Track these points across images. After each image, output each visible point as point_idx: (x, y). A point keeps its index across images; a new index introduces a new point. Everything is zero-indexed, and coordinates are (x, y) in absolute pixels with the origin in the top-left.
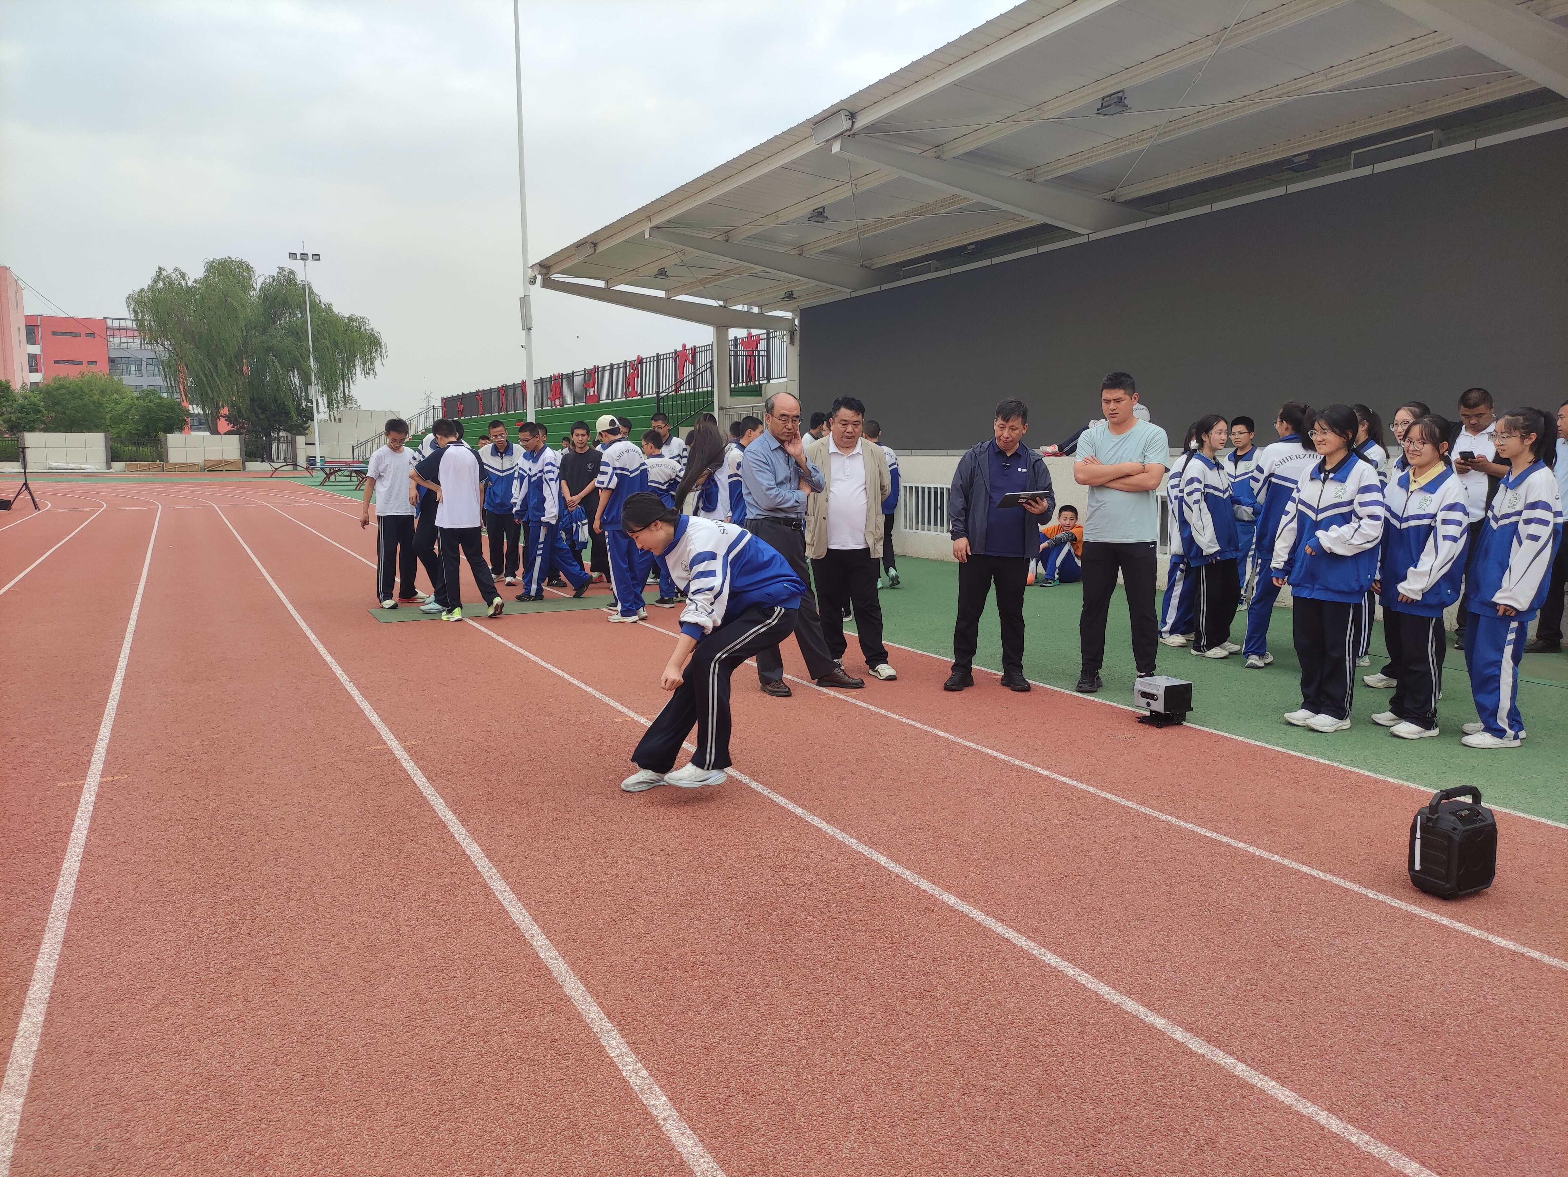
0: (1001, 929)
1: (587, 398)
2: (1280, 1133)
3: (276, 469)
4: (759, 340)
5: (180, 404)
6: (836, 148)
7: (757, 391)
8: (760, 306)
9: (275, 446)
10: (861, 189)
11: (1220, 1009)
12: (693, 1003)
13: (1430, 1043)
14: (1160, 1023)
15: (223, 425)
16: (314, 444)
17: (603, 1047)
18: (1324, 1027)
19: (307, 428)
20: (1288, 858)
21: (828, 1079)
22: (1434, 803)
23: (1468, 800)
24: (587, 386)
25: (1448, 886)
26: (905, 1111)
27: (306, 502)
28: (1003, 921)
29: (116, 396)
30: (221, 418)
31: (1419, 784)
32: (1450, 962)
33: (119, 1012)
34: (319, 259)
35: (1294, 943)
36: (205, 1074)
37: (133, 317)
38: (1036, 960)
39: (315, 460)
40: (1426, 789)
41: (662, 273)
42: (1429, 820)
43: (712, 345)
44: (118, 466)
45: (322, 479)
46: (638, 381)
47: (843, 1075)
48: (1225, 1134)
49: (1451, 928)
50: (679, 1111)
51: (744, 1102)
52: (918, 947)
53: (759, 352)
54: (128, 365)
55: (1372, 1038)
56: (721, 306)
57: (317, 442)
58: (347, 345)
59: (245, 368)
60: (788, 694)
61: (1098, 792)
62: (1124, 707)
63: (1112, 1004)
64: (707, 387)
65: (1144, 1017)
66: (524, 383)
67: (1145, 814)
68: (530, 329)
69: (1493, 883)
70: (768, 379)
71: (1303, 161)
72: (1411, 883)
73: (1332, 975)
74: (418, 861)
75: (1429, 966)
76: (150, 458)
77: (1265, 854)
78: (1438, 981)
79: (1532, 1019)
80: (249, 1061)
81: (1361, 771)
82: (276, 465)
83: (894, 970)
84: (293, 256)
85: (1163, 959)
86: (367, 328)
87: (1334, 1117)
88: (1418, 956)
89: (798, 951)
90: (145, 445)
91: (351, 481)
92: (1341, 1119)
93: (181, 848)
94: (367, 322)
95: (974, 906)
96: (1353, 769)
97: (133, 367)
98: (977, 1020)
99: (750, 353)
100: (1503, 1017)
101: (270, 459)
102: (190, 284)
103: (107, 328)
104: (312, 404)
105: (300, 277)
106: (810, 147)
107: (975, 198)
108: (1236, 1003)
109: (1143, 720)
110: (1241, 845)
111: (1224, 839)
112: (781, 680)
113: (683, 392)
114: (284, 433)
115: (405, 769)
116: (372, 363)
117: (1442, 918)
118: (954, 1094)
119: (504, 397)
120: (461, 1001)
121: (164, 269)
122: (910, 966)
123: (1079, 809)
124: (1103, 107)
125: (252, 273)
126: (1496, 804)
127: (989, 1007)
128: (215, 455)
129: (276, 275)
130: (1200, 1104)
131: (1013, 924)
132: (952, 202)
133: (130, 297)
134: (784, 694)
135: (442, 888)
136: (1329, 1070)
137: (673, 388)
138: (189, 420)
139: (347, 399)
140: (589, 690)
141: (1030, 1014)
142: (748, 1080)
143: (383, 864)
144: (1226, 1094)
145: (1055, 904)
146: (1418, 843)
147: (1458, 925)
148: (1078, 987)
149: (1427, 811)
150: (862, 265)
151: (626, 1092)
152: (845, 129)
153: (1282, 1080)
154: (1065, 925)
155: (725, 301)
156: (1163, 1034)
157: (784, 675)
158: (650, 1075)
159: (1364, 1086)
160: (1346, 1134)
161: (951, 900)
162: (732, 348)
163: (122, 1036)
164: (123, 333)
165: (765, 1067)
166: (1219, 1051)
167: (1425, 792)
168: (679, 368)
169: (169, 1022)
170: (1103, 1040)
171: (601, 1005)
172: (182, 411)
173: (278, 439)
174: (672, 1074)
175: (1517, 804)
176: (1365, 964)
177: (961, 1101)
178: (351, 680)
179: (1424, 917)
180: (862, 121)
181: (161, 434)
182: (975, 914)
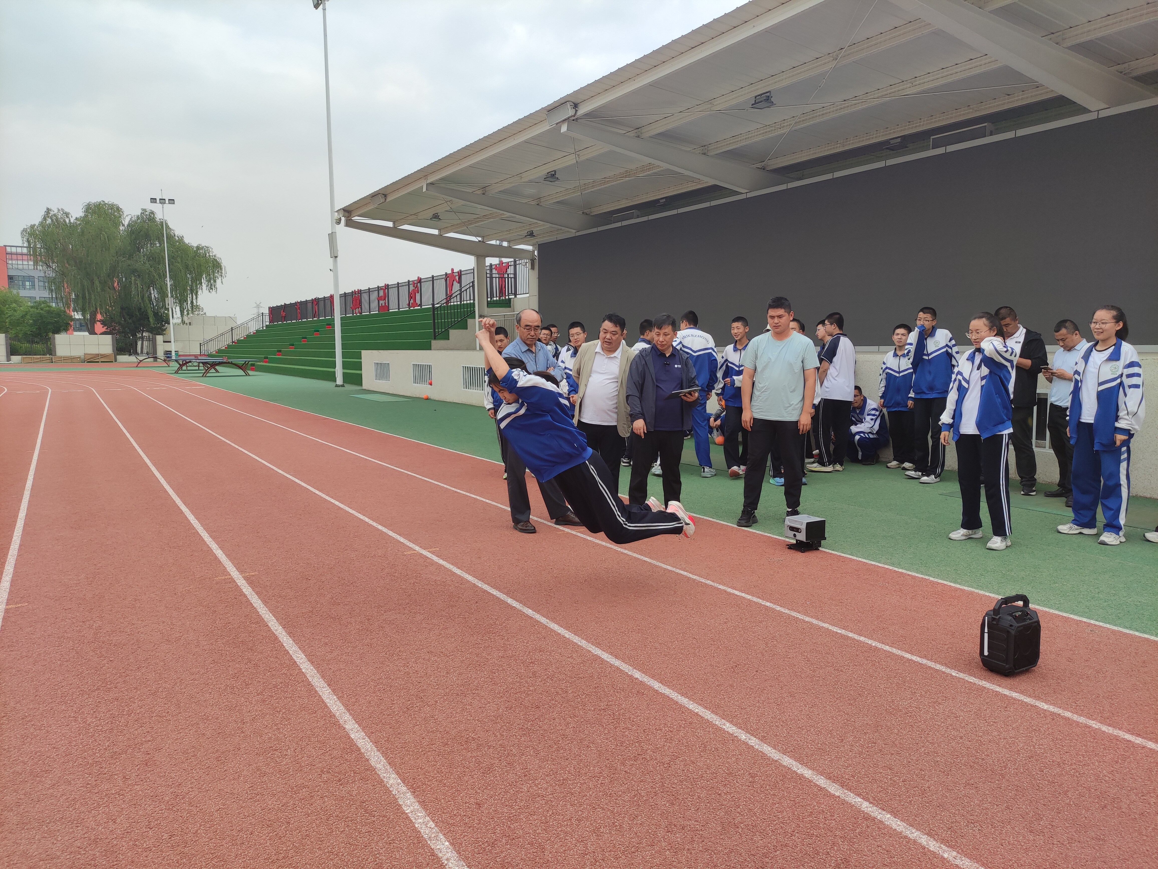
0: (692, 706)
1: (380, 308)
2: (894, 853)
3: (141, 361)
4: (508, 266)
5: (65, 312)
6: (564, 128)
7: (508, 304)
8: (509, 242)
9: (139, 343)
10: (582, 158)
11: (850, 762)
12: (467, 770)
13: (997, 782)
14: (807, 773)
15: (99, 327)
16: (170, 342)
17: (400, 805)
18: (923, 773)
19: (165, 330)
20: (895, 648)
21: (569, 824)
22: (997, 608)
23: (1020, 603)
24: (379, 299)
25: (1007, 666)
26: (625, 846)
27: (164, 387)
28: (694, 700)
29: (14, 305)
30: (97, 322)
31: (985, 591)
32: (1010, 722)
33: (24, 791)
34: (174, 203)
35: (901, 710)
36: (93, 838)
37: (26, 244)
38: (719, 729)
39: (171, 354)
40: (991, 595)
41: (436, 217)
42: (994, 619)
43: (473, 269)
44: (16, 359)
45: (176, 368)
46: (418, 296)
47: (579, 820)
48: (855, 855)
49: (1010, 697)
50: (459, 853)
51: (506, 844)
52: (633, 721)
53: (508, 275)
54: (24, 282)
55: (957, 780)
56: (479, 241)
57: (172, 341)
58: (195, 267)
59: (116, 284)
60: (533, 531)
61: (760, 601)
62: (777, 537)
63: (773, 760)
64: (470, 300)
65: (796, 769)
66: (332, 297)
67: (794, 617)
68: (336, 257)
69: (1038, 663)
70: (515, 295)
71: (897, 143)
72: (982, 665)
73: (928, 734)
74: (256, 666)
75: (996, 725)
76: (42, 353)
77: (879, 645)
78: (1002, 736)
79: (1066, 762)
80: (128, 825)
81: (945, 582)
82: (141, 358)
83: (615, 739)
84: (153, 200)
85: (808, 725)
86: (211, 254)
87: (932, 840)
88: (987, 718)
89: (545, 727)
90: (37, 343)
91: (199, 370)
92: (937, 840)
93: (72, 660)
94: (211, 250)
95: (673, 689)
96: (940, 581)
97: (27, 283)
98: (676, 775)
99: (502, 276)
100: (1047, 761)
101: (136, 353)
102: (72, 220)
103: (7, 254)
104: (168, 311)
105: (159, 216)
106: (545, 127)
107: (665, 166)
108: (861, 756)
109: (791, 547)
110: (862, 639)
111: (851, 635)
112: (528, 521)
113: (452, 304)
114: (147, 333)
115: (245, 594)
116: (215, 281)
117: (1004, 690)
118: (661, 833)
119: (316, 307)
120: (291, 773)
121: (51, 210)
122: (627, 736)
123: (747, 614)
124: (755, 103)
125: (121, 213)
126: (1038, 605)
127: (685, 765)
128: (93, 350)
129: (139, 215)
130: (838, 833)
131: (701, 702)
132: (649, 169)
133: (24, 230)
134: (531, 531)
135: (275, 686)
136: (928, 805)
137: (445, 301)
138: (72, 323)
139: (195, 308)
140: (384, 530)
141: (715, 770)
142: (510, 827)
143: (230, 669)
144: (855, 825)
145: (732, 686)
146: (986, 636)
147: (1015, 695)
148: (749, 748)
149: (992, 613)
150: (583, 213)
151: (418, 839)
152: (570, 115)
153: (895, 813)
154: (738, 702)
155: (483, 237)
156: (810, 781)
157: (531, 517)
158: (436, 826)
159: (952, 816)
160: (940, 852)
161: (656, 685)
162: (488, 272)
163: (26, 810)
164: (20, 257)
165: (522, 816)
166: (850, 793)
167: (990, 597)
168: (449, 286)
169: (65, 797)
170: (768, 787)
171: (398, 773)
172: (67, 316)
173: (142, 338)
174: (453, 825)
175: (1053, 604)
176: (951, 725)
177: (666, 837)
178: (202, 525)
179: (991, 689)
180: (583, 110)
181: (50, 334)
182: (674, 695)
